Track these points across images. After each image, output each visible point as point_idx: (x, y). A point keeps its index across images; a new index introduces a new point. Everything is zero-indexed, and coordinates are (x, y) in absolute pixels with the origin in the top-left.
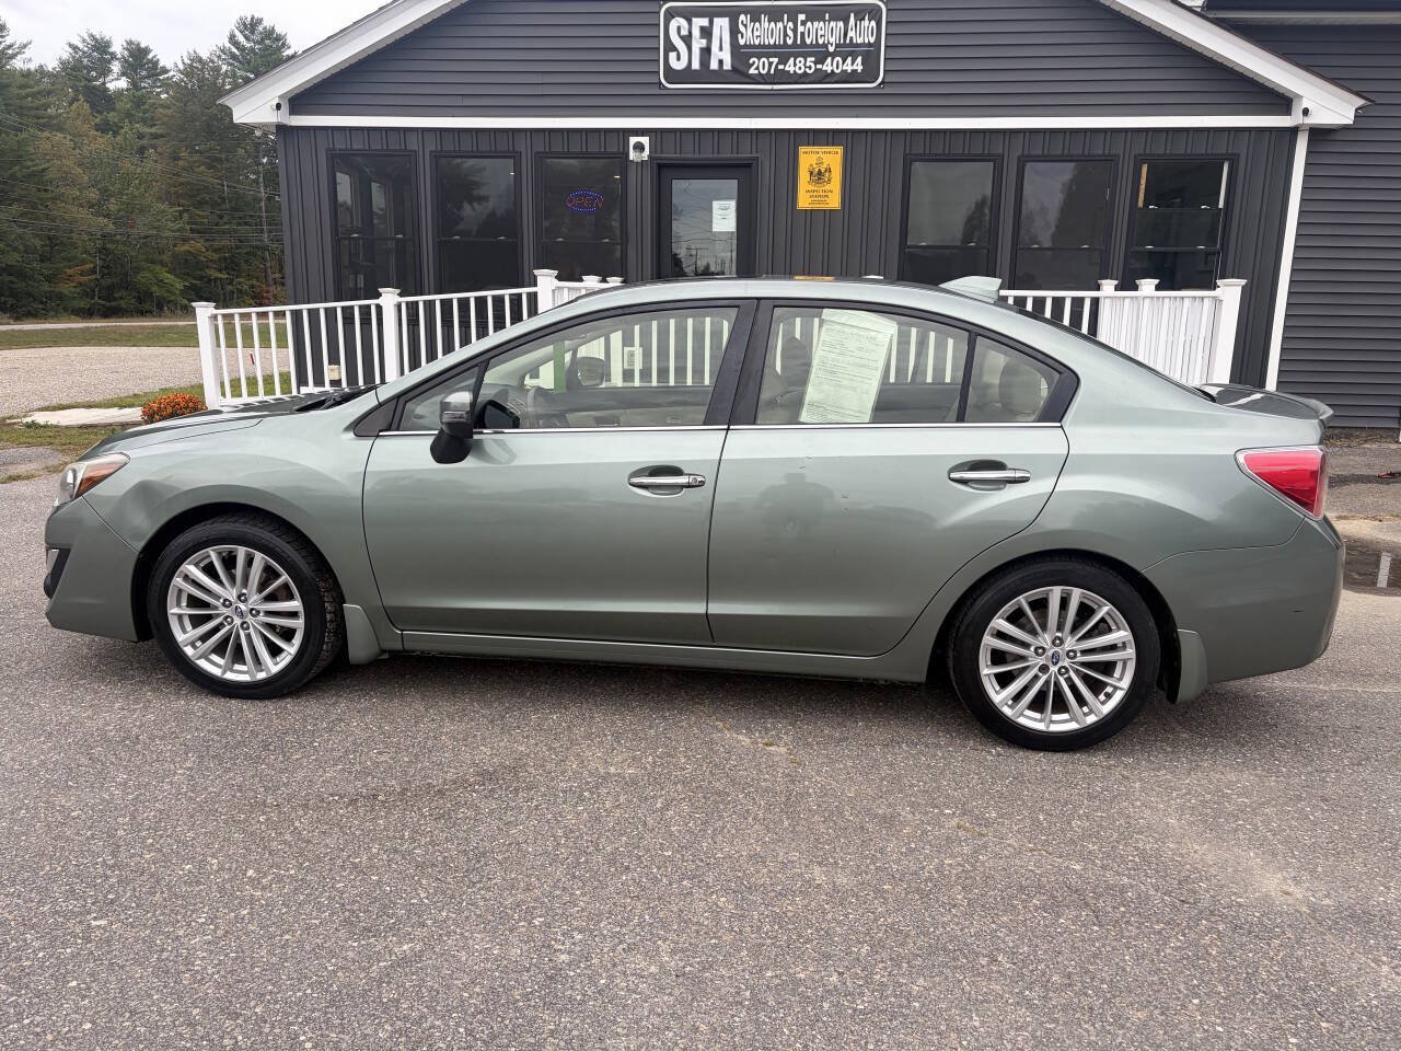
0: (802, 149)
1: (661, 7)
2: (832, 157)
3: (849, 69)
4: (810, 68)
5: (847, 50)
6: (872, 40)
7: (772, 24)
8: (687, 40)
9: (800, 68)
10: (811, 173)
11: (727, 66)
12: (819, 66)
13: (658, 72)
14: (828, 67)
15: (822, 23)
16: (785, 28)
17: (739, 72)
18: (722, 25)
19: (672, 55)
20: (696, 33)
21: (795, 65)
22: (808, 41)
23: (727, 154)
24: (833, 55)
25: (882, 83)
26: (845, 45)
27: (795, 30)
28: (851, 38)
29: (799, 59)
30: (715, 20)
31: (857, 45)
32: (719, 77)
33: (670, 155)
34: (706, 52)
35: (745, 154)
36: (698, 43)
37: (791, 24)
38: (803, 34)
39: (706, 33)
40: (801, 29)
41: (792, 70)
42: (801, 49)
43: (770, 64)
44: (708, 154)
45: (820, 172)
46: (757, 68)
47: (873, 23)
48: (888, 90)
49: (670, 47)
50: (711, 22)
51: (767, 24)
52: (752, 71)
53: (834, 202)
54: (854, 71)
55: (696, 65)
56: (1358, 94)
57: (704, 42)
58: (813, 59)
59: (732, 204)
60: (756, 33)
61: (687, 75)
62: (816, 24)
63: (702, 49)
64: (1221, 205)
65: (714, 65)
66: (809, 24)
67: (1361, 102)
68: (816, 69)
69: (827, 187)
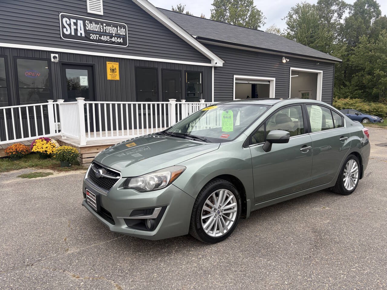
0: (107, 63)
1: (59, 14)
2: (116, 65)
3: (119, 41)
4: (108, 39)
5: (118, 36)
6: (124, 34)
7: (96, 25)
8: (69, 25)
9: (105, 39)
10: (111, 70)
11: (83, 35)
12: (111, 39)
13: (60, 34)
14: (113, 40)
15: (110, 27)
16: (100, 27)
17: (87, 38)
18: (80, 23)
19: (65, 30)
20: (72, 24)
21: (104, 38)
22: (107, 32)
23: (84, 62)
24: (115, 37)
25: (128, 46)
26: (117, 34)
27: (103, 28)
28: (119, 33)
29: (105, 37)
30: (78, 21)
31: (121, 35)
32: (81, 38)
33: (66, 61)
34: (76, 30)
35: (90, 62)
36: (73, 27)
37: (101, 26)
38: (105, 29)
39: (75, 24)
40: (105, 28)
41: (103, 39)
42: (105, 34)
43: (97, 37)
44: (78, 62)
45: (113, 69)
46: (93, 37)
47: (124, 30)
48: (129, 48)
49: (64, 27)
50: (77, 21)
51: (94, 25)
52: (91, 38)
53: (118, 78)
54: (121, 42)
55: (73, 34)
56: (224, 60)
57: (75, 27)
58: (109, 37)
59: (86, 77)
60: (91, 27)
61: (70, 36)
62: (109, 27)
63: (74, 29)
64: (201, 83)
65: (79, 35)
66: (107, 27)
67: (224, 62)
68: (110, 40)
69: (116, 74)
